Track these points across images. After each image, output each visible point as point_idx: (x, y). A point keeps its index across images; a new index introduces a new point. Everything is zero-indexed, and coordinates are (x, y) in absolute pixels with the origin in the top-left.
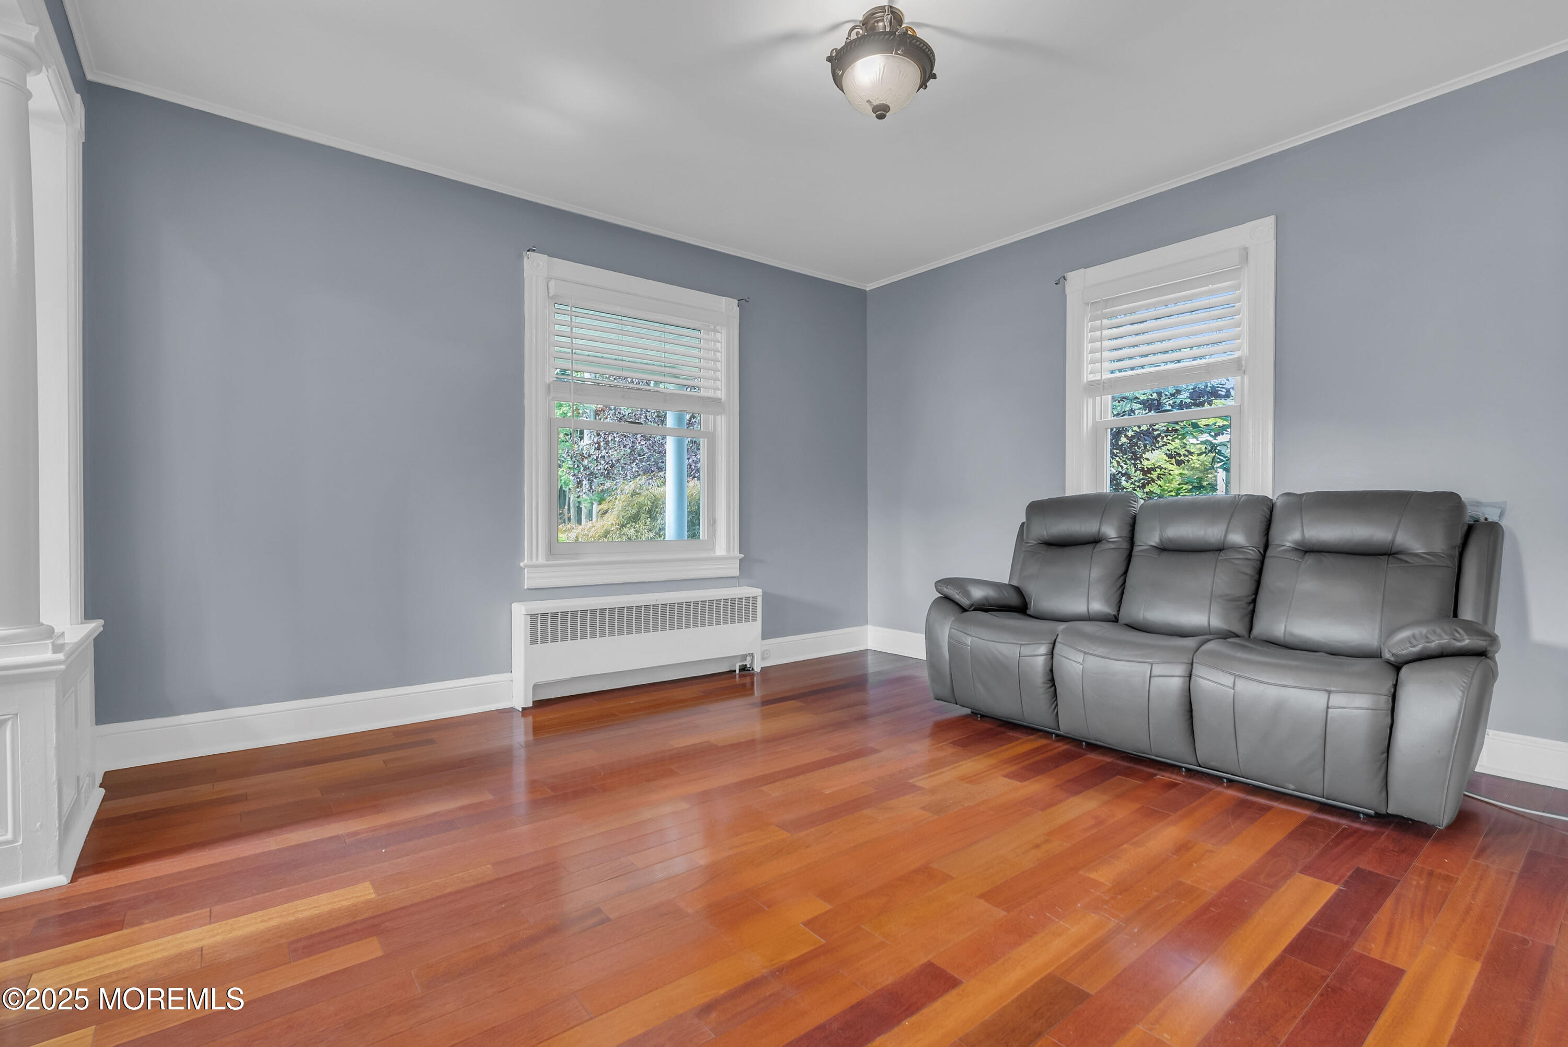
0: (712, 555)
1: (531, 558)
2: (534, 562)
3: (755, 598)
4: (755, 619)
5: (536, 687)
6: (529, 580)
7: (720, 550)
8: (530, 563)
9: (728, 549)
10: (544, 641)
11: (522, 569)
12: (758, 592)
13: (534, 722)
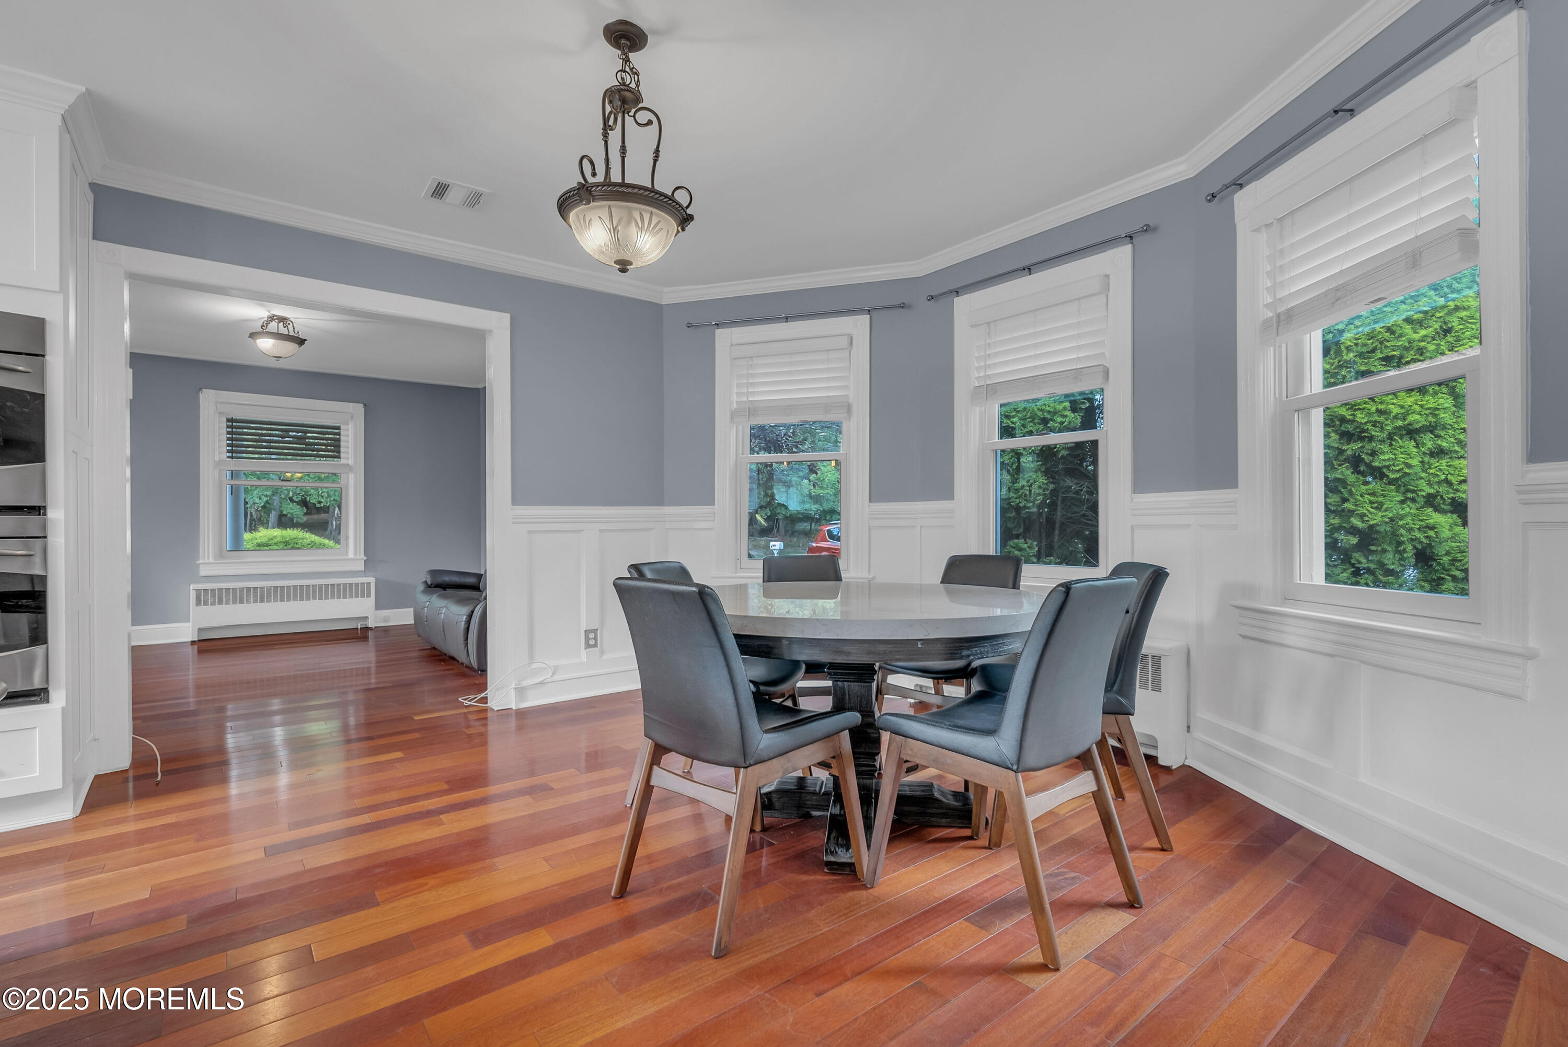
0: (346, 557)
1: (204, 559)
2: (206, 561)
3: (369, 584)
4: (369, 595)
5: (200, 630)
6: (204, 571)
7: (351, 555)
8: (204, 562)
9: (355, 553)
10: (206, 604)
11: (199, 565)
12: (372, 580)
13: (198, 648)
